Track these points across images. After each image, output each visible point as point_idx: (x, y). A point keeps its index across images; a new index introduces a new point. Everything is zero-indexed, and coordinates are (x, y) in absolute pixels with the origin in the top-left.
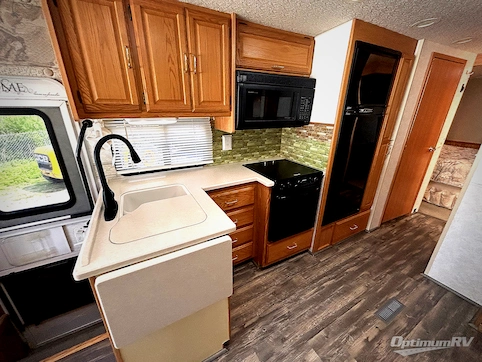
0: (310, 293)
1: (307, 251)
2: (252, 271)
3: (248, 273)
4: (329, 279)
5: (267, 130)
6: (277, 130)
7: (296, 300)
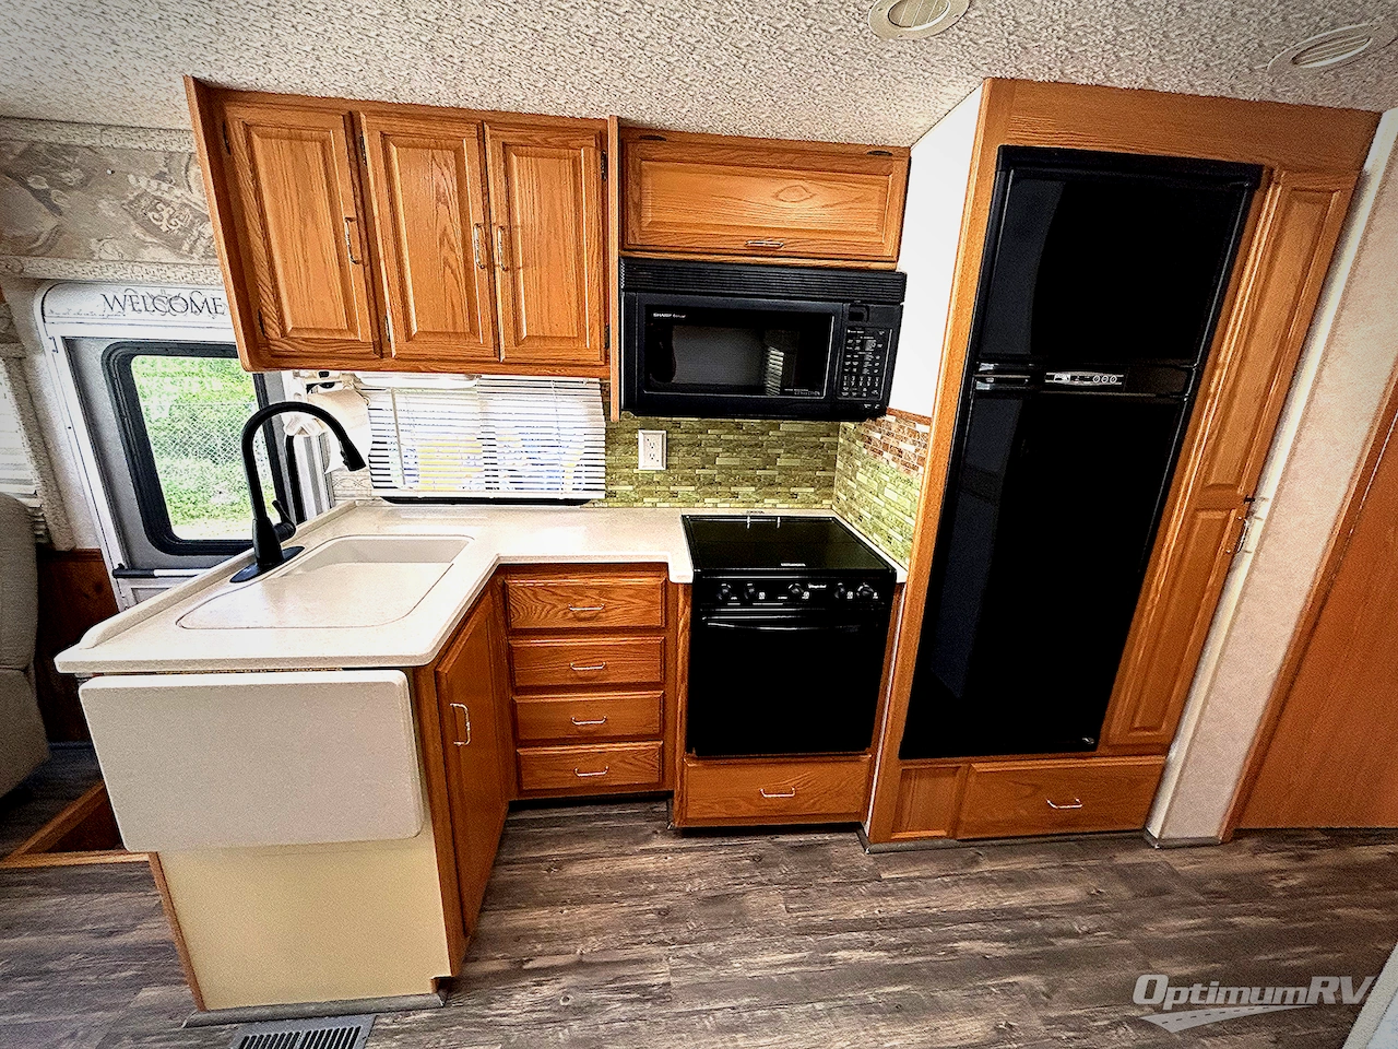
0: (771, 960)
1: (856, 827)
2: (651, 827)
3: (635, 830)
4: (870, 946)
5: (786, 426)
6: (822, 426)
7: (711, 961)
